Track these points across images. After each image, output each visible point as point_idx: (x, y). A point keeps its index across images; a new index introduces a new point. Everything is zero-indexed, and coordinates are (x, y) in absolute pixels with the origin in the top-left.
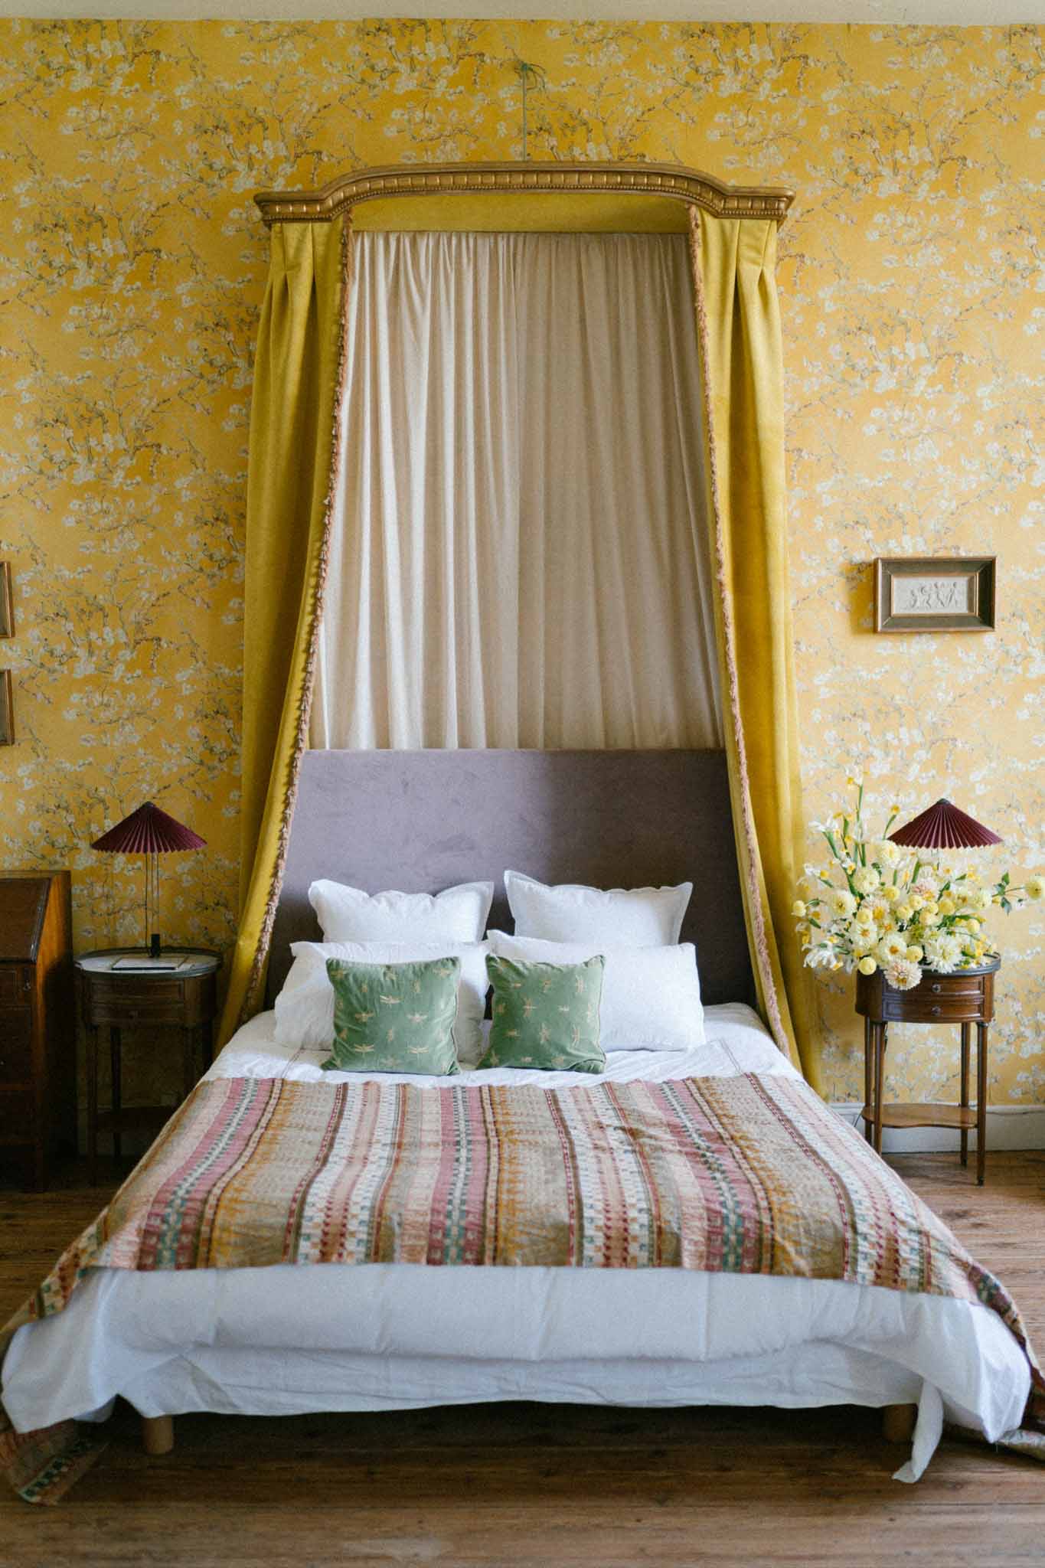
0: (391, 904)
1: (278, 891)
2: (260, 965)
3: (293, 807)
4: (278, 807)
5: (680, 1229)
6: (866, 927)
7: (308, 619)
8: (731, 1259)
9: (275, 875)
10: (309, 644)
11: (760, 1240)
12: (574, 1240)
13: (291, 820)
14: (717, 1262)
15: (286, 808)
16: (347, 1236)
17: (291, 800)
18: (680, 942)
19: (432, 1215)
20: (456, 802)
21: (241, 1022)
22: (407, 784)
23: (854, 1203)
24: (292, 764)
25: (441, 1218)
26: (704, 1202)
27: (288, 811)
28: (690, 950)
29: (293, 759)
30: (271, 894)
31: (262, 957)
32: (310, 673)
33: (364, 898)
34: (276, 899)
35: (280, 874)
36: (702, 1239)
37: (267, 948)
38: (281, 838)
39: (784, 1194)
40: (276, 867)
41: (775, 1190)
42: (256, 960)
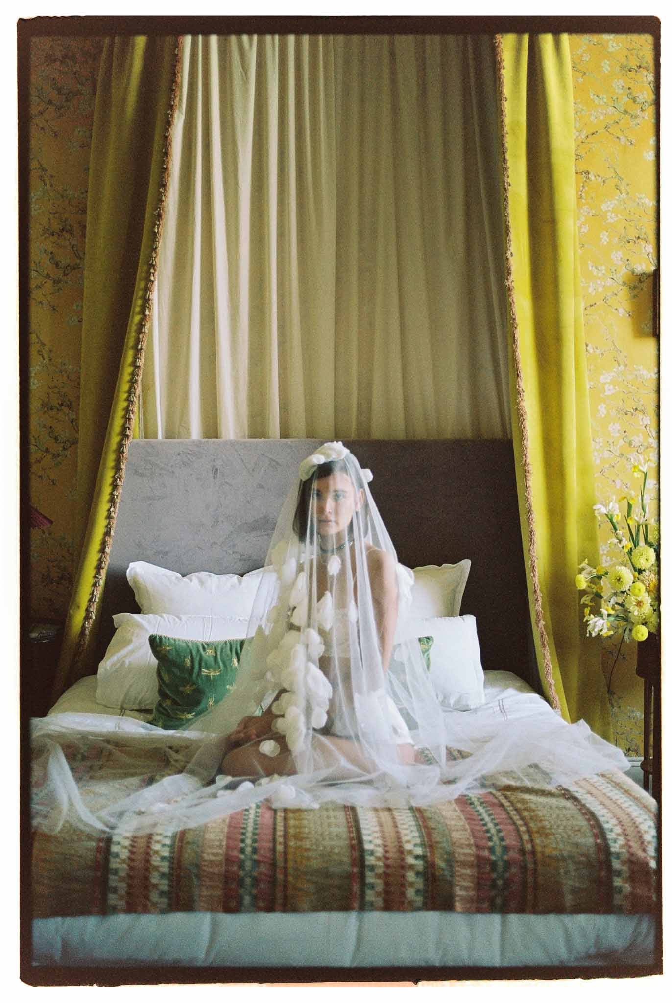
0: (202, 582)
1: (106, 566)
2: (87, 632)
3: (120, 490)
4: (107, 490)
5: (451, 876)
6: (639, 599)
7: (137, 318)
8: (499, 901)
9: (102, 551)
10: (138, 341)
11: (524, 883)
12: (356, 888)
13: (118, 500)
14: (486, 905)
15: (113, 490)
16: (150, 888)
17: (119, 483)
18: (462, 614)
19: (227, 865)
20: (261, 487)
21: (68, 684)
22: (217, 470)
23: (610, 842)
24: (120, 451)
25: (235, 868)
26: (474, 848)
27: (115, 493)
28: (470, 621)
29: (121, 445)
30: (99, 568)
31: (89, 625)
32: (139, 367)
33: (177, 578)
34: (103, 573)
35: (107, 550)
36: (471, 885)
37: (94, 617)
38: (109, 517)
39: (547, 835)
40: (104, 544)
41: (538, 832)
42: (83, 627)
